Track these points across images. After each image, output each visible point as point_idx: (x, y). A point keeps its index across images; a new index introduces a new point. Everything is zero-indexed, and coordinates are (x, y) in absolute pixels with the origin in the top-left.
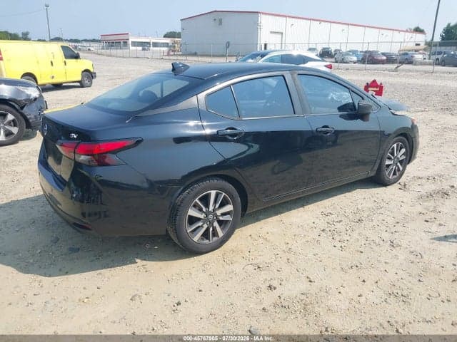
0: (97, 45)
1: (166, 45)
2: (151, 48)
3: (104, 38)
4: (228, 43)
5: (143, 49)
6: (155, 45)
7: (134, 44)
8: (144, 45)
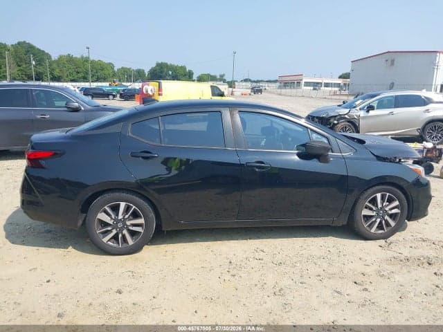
0: (273, 85)
1: (338, 85)
2: (323, 88)
3: (281, 79)
4: (393, 84)
5: (314, 89)
6: (327, 85)
7: (307, 84)
8: (316, 85)
